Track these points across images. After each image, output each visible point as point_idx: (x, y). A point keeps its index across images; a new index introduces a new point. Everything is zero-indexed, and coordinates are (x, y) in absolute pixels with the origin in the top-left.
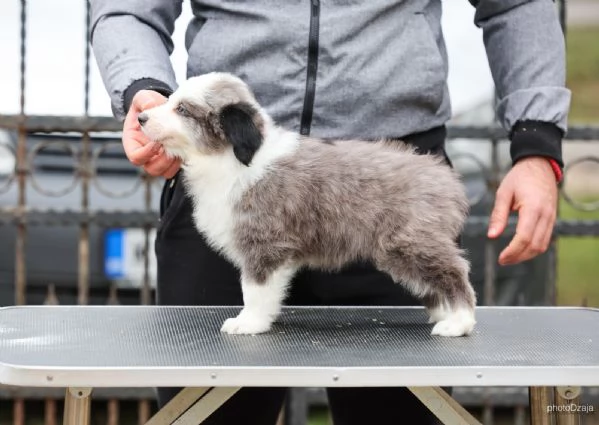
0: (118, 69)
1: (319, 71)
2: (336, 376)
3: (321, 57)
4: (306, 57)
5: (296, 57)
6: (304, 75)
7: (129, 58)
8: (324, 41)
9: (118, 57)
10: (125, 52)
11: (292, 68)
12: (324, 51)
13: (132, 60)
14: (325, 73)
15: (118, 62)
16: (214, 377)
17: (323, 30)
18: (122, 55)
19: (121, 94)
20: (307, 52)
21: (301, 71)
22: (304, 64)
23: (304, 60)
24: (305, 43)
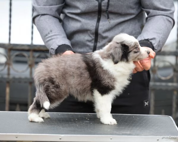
0: (50, 38)
1: (98, 40)
2: (60, 138)
3: (99, 36)
4: (94, 35)
5: (91, 35)
6: (93, 41)
7: (53, 34)
8: (100, 31)
9: (49, 33)
10: (51, 31)
11: (90, 39)
12: (100, 35)
13: (55, 35)
14: (101, 41)
15: (49, 35)
16: (17, 137)
17: (100, 27)
18: (50, 33)
19: (55, 50)
20: (94, 34)
21: (93, 40)
22: (93, 37)
23: (93, 36)
24: (94, 31)
